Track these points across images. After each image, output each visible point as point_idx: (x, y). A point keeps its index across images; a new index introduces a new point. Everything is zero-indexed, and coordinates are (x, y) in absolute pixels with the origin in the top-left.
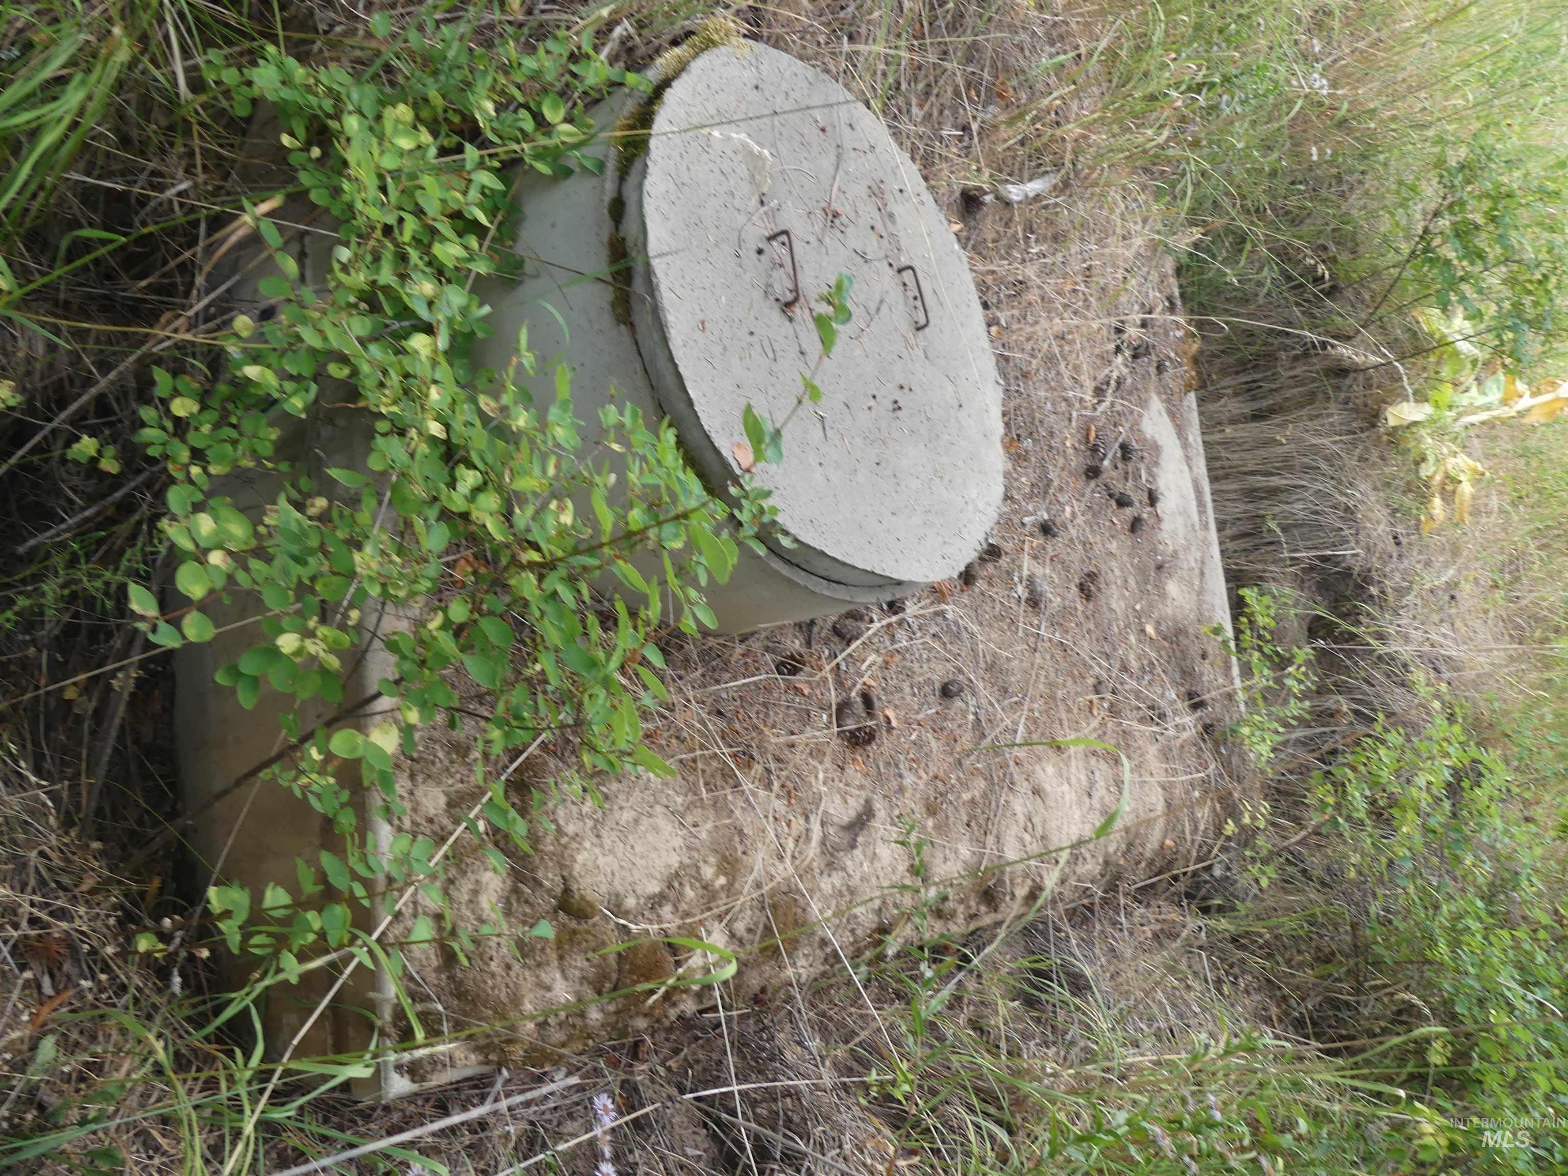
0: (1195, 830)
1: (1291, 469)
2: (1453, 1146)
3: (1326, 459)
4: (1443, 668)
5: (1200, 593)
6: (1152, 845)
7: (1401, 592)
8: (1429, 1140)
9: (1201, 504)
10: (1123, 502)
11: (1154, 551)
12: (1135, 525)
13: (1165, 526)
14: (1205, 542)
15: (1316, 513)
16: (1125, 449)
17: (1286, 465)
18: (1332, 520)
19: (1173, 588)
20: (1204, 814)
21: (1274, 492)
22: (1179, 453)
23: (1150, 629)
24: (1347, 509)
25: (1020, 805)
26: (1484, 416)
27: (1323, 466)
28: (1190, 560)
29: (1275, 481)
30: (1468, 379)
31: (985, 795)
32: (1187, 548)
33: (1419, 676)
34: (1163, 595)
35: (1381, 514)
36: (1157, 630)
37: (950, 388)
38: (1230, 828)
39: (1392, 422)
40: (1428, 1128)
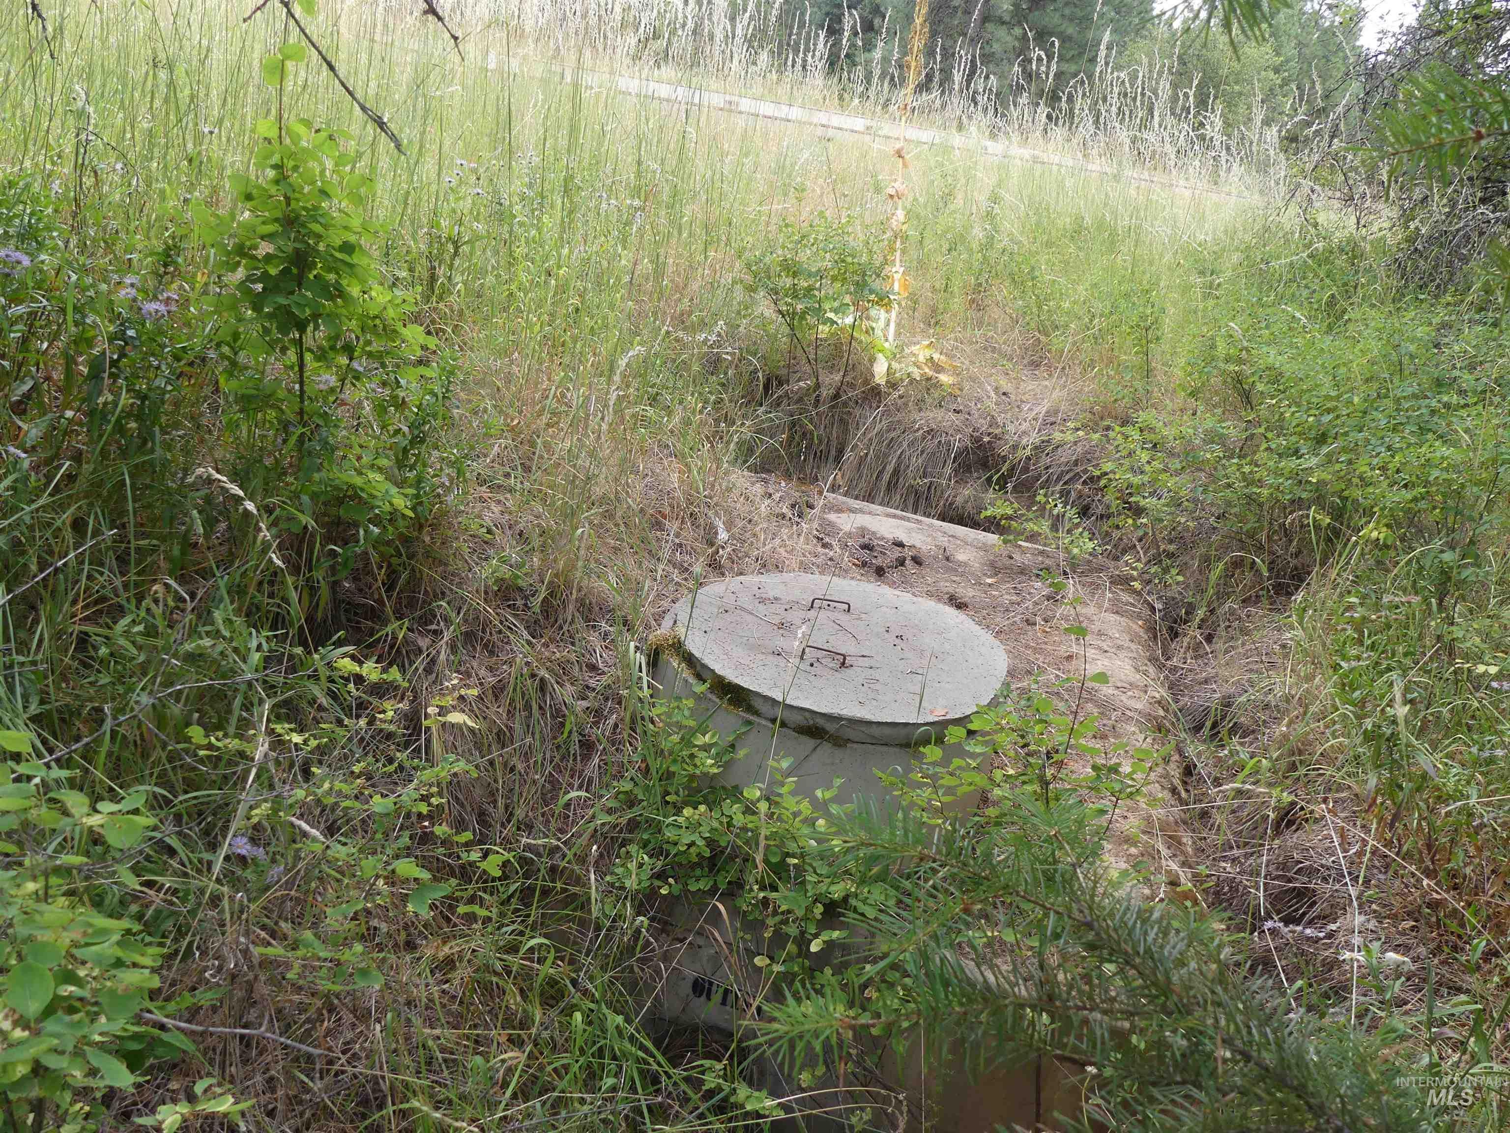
0: (1133, 605)
1: (886, 455)
2: (1387, 526)
3: (889, 431)
4: (1053, 419)
5: (966, 543)
6: (1141, 632)
7: (993, 423)
8: (1382, 536)
9: (902, 518)
10: (901, 562)
11: (935, 558)
12: (917, 561)
13: (918, 545)
14: (931, 526)
15: (922, 452)
16: (865, 547)
17: (881, 457)
18: (931, 445)
19: (961, 557)
20: (1125, 597)
21: (896, 472)
22: (867, 517)
23: (989, 581)
24: (928, 432)
25: (1107, 690)
26: (892, 326)
27: (893, 434)
28: (944, 541)
29: (890, 468)
30: (865, 324)
31: (1099, 707)
32: (934, 538)
33: (1057, 436)
34: (966, 564)
35: (939, 414)
36: (990, 577)
37: (884, 609)
38: (1136, 585)
39: (883, 382)
40: (1375, 534)
